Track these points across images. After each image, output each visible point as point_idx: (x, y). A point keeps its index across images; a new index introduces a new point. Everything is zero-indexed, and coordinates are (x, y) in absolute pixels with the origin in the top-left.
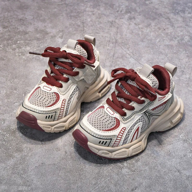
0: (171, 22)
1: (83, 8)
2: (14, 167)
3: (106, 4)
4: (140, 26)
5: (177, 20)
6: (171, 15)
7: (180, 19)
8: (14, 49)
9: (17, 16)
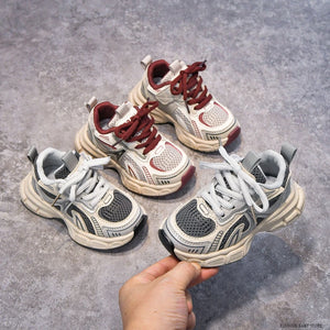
0: (263, 79)
1: (161, 51)
2: (82, 286)
3: (188, 45)
4: (227, 83)
5: (271, 76)
6: (265, 67)
7: (274, 74)
8: (80, 115)
9: (83, 61)
